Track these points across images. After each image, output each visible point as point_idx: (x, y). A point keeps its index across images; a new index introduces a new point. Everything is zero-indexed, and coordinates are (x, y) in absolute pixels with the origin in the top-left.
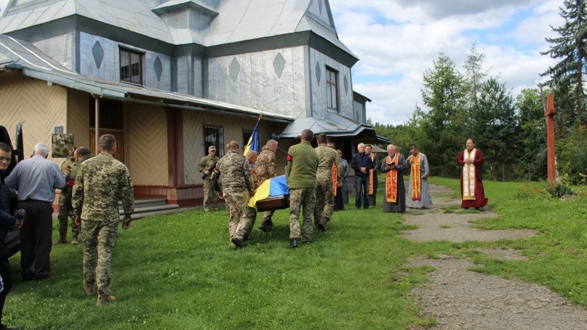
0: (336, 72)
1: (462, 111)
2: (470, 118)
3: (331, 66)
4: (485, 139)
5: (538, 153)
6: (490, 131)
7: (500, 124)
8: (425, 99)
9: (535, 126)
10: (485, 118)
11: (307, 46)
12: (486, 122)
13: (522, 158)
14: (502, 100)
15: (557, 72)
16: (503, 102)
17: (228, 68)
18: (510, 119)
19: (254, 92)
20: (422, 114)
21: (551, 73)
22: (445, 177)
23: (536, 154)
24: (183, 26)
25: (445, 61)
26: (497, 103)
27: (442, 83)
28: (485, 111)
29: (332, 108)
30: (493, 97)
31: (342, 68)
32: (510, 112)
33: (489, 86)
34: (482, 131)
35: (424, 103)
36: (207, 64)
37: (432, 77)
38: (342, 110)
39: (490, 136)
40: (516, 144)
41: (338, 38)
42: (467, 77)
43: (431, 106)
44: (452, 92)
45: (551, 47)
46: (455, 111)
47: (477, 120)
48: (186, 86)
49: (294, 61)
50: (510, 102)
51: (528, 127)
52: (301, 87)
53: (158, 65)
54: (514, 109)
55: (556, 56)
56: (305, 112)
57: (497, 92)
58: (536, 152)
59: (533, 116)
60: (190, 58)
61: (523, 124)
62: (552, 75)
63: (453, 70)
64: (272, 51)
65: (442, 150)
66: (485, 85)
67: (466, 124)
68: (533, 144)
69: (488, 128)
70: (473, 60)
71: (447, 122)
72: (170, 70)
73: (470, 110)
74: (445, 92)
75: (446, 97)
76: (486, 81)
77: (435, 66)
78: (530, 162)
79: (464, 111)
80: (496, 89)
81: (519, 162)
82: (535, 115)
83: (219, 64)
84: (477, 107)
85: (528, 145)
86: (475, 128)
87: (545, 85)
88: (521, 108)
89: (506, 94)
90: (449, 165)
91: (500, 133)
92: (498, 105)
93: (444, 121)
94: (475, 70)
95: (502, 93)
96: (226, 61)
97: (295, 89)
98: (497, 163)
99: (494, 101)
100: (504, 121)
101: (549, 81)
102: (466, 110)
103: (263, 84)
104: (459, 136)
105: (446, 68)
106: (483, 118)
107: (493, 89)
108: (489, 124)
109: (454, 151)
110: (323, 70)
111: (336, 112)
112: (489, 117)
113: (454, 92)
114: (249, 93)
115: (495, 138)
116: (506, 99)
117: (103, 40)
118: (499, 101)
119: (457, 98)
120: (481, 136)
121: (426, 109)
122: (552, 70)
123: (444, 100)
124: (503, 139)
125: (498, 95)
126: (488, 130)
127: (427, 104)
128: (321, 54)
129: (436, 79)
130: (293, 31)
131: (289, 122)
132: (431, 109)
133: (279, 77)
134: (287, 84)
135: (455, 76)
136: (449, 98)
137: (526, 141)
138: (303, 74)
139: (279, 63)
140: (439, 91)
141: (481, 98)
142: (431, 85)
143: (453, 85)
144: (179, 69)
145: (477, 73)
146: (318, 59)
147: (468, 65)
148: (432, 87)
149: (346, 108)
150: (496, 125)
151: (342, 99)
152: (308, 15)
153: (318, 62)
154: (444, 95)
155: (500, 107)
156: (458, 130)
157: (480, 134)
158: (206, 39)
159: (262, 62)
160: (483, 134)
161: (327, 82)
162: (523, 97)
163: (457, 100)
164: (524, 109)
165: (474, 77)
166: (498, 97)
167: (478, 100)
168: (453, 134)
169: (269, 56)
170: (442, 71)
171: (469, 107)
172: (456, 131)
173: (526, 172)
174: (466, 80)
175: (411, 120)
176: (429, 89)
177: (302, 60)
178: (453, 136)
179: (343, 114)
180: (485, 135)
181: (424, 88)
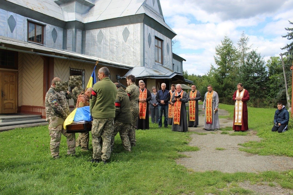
0: (162, 41)
1: (236, 68)
2: (240, 72)
3: (159, 37)
4: (248, 84)
5: (278, 92)
6: (251, 80)
7: (257, 76)
8: (216, 61)
9: (277, 77)
10: (249, 72)
11: (142, 23)
12: (249, 75)
13: (268, 95)
14: (258, 63)
15: (291, 47)
16: (259, 64)
17: (96, 36)
18: (263, 73)
19: (111, 51)
20: (214, 69)
21: (287, 48)
22: (225, 104)
23: (277, 93)
24: (72, 11)
25: (228, 41)
26: (255, 64)
27: (226, 53)
28: (249, 68)
29: (158, 62)
30: (254, 61)
31: (166, 39)
32: (263, 69)
33: (252, 55)
34: (247, 80)
35: (215, 63)
36: (85, 34)
37: (220, 50)
38: (165, 63)
39: (251, 82)
40: (265, 87)
41: (164, 22)
42: (239, 50)
43: (219, 65)
44: (231, 58)
45: (288, 33)
46: (232, 68)
47: (244, 73)
48: (71, 46)
49: (135, 32)
50: (263, 64)
51: (273, 77)
52: (138, 48)
53: (54, 33)
54: (265, 67)
55: (291, 38)
56: (140, 63)
57: (256, 58)
58: (277, 92)
59: (276, 72)
60: (74, 29)
61: (270, 76)
62: (288, 49)
63: (232, 46)
64: (122, 26)
65: (224, 89)
66: (249, 54)
67: (238, 75)
68: (275, 87)
69: (250, 78)
70: (243, 41)
71: (228, 74)
72: (62, 36)
73: (241, 68)
74: (227, 58)
75: (227, 60)
76: (250, 52)
77: (222, 43)
78: (273, 97)
79: (237, 68)
80: (256, 57)
81: (266, 97)
82: (278, 71)
83: (92, 34)
84: (245, 66)
85: (273, 88)
86: (243, 78)
87: (284, 54)
88: (269, 67)
89: (261, 59)
90: (228, 97)
91: (257, 81)
92: (256, 65)
93: (226, 74)
94: (244, 46)
95: (259, 59)
96: (95, 32)
97: (135, 49)
98: (255, 97)
99: (254, 63)
100: (259, 74)
101: (286, 52)
102: (238, 68)
103: (116, 46)
104: (234, 82)
105: (228, 44)
106: (248, 72)
107: (253, 56)
108: (251, 75)
109: (231, 90)
110: (153, 39)
111: (161, 64)
112: (251, 71)
113: (232, 58)
114: (108, 51)
115: (254, 83)
116: (261, 62)
117: (16, 15)
118: (257, 63)
119: (234, 61)
120: (246, 82)
121: (217, 67)
122: (288, 46)
123: (227, 62)
124: (258, 84)
125: (256, 60)
126: (250, 79)
127: (217, 64)
128: (152, 29)
129: (222, 50)
130: (134, 14)
131: (130, 69)
132: (219, 67)
133: (126, 42)
134: (130, 46)
135: (232, 49)
136: (229, 61)
137: (271, 86)
138: (139, 40)
139: (126, 33)
140: (224, 57)
141: (247, 61)
142: (220, 54)
143: (231, 54)
144: (68, 36)
145: (245, 47)
146: (149, 32)
147: (240, 43)
148: (220, 55)
149: (167, 63)
150: (255, 76)
151: (165, 57)
152: (145, 5)
153: (150, 33)
154: (227, 59)
155: (257, 66)
156: (233, 78)
157: (246, 81)
158: (85, 19)
159: (116, 33)
160: (247, 81)
161: (156, 46)
162: (271, 61)
163: (233, 62)
164: (271, 68)
165: (243, 50)
166: (257, 61)
167: (245, 62)
168: (231, 80)
169: (120, 29)
170: (226, 46)
171: (240, 66)
172: (233, 79)
173: (271, 103)
174: (239, 51)
175: (209, 72)
176: (219, 56)
177: (139, 32)
178: (230, 81)
179: (166, 66)
180: (248, 82)
181: (216, 56)
